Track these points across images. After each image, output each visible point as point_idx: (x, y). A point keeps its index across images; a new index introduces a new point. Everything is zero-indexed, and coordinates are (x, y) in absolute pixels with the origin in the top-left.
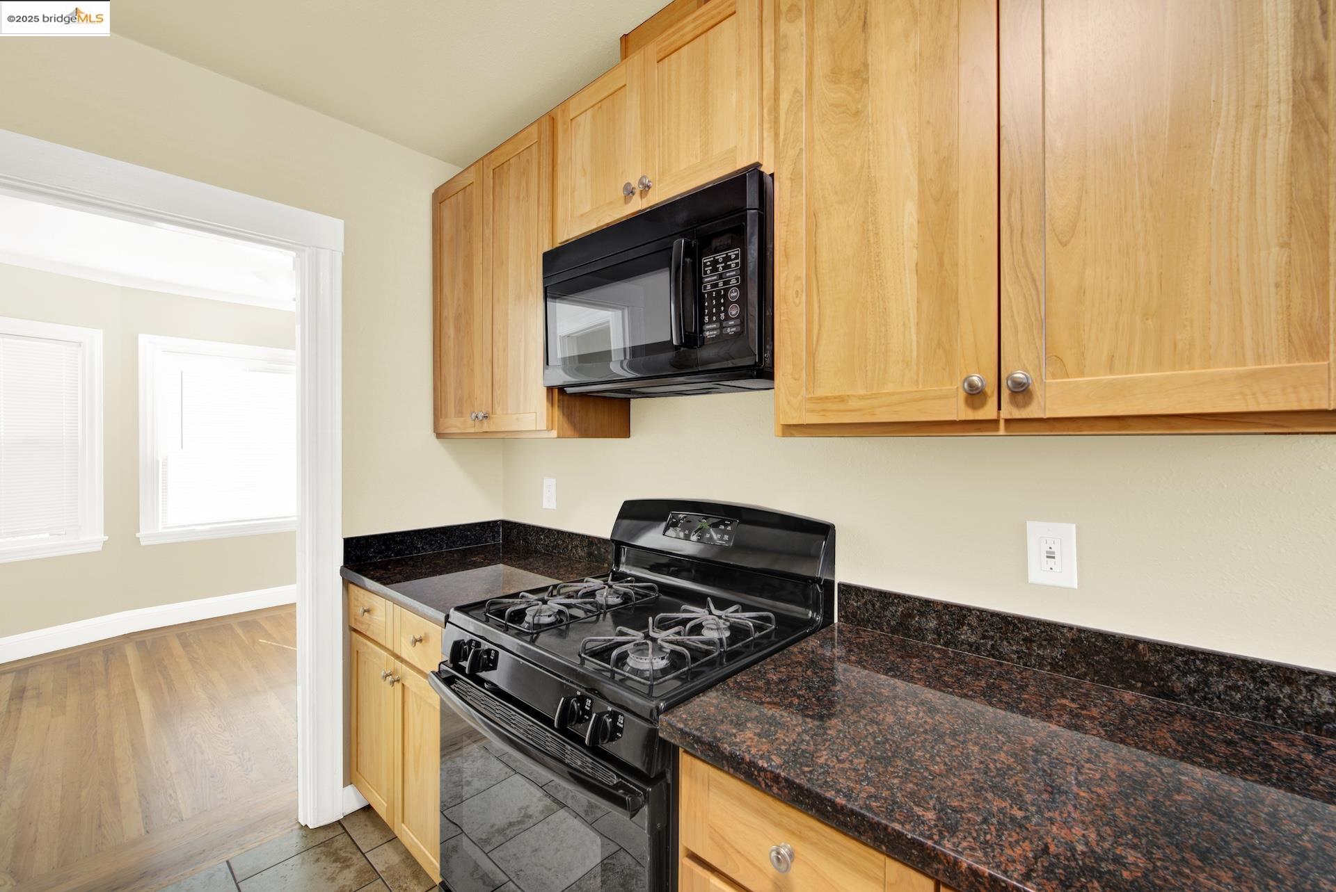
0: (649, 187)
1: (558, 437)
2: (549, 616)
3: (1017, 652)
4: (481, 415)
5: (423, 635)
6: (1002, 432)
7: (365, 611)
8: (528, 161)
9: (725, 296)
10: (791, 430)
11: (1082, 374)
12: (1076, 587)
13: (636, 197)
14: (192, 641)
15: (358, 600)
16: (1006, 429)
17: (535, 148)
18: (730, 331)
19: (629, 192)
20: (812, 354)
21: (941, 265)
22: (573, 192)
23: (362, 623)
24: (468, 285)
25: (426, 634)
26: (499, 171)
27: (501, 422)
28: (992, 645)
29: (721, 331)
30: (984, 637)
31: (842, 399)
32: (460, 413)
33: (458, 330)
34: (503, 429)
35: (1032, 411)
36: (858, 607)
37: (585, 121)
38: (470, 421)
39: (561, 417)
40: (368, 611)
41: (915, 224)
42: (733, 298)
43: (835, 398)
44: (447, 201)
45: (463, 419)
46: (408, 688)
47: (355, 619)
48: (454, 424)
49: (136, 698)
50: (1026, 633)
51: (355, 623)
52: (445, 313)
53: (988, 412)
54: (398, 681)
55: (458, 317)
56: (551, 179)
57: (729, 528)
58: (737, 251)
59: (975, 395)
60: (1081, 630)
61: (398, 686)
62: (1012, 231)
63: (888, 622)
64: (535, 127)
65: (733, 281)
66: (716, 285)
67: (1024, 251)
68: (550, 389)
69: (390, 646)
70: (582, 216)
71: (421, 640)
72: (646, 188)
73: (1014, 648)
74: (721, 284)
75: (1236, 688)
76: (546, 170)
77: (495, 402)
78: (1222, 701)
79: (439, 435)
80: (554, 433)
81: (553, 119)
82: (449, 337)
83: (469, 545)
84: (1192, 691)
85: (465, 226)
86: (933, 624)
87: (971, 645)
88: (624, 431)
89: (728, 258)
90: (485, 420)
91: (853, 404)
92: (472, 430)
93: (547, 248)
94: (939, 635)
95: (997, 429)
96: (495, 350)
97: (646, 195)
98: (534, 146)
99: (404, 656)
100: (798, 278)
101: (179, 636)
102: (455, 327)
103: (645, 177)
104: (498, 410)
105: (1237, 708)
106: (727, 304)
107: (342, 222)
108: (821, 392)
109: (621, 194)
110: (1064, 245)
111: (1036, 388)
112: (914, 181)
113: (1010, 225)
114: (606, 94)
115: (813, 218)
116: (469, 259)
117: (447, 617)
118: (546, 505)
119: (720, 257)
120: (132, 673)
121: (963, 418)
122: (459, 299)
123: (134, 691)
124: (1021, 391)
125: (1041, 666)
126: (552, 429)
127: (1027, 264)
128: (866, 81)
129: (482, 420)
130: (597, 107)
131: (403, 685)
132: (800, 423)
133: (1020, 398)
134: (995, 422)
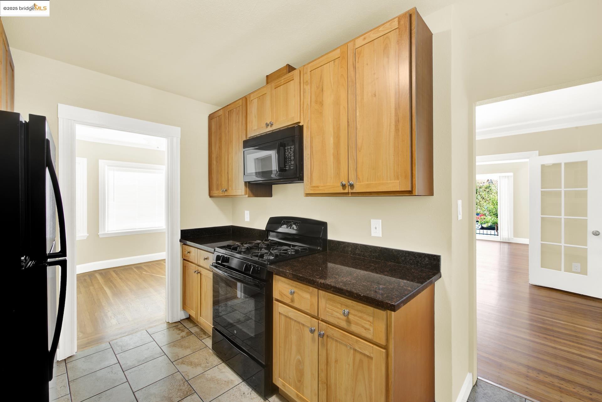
0: (273, 124)
1: (248, 197)
2: (244, 249)
3: (369, 255)
4: (224, 190)
5: (207, 257)
6: (350, 196)
7: (188, 252)
8: (239, 110)
9: (290, 158)
10: (308, 195)
11: (363, 182)
12: (381, 236)
13: (269, 127)
14: (119, 273)
15: (185, 250)
16: (351, 195)
17: (241, 107)
18: (292, 168)
19: (267, 125)
20: (311, 175)
21: (338, 154)
22: (252, 122)
23: (187, 257)
24: (220, 148)
25: (208, 257)
26: (230, 112)
27: (230, 192)
28: (363, 254)
29: (290, 168)
30: (362, 252)
31: (318, 187)
32: (218, 189)
33: (217, 162)
34: (231, 195)
35: (354, 191)
36: (333, 246)
37: (256, 101)
38: (221, 192)
39: (249, 191)
40: (189, 252)
41: (333, 143)
42: (292, 159)
43: (316, 186)
44: (213, 119)
45: (218, 191)
46: (202, 274)
47: (185, 256)
48: (215, 193)
49: (104, 290)
50: (370, 250)
51: (185, 257)
52: (213, 156)
53: (346, 191)
54: (199, 273)
55: (217, 158)
56: (246, 117)
57: (299, 224)
58: (293, 146)
59: (344, 186)
60: (382, 248)
61: (199, 274)
62: (350, 147)
63: (340, 250)
64: (241, 100)
65: (292, 155)
66: (288, 155)
67: (352, 153)
68: (246, 182)
69: (196, 262)
70: (255, 130)
71: (206, 259)
72: (272, 125)
73: (368, 254)
74: (289, 155)
75: (411, 259)
76: (244, 114)
77: (229, 186)
78: (409, 263)
79: (211, 196)
80: (247, 196)
81: (246, 98)
82: (214, 164)
83: (221, 233)
84: (403, 261)
85: (219, 129)
86: (350, 249)
87: (358, 254)
88: (270, 195)
89: (291, 148)
90: (226, 192)
91: (320, 188)
92: (222, 195)
93: (245, 139)
94: (352, 252)
95: (349, 195)
96: (229, 169)
97: (272, 127)
98: (240, 106)
99: (201, 265)
100: (308, 154)
101: (114, 271)
102: (216, 161)
103: (271, 122)
104: (230, 189)
105: (411, 264)
106: (291, 160)
107: (180, 128)
108: (314, 185)
109: (265, 125)
110: (360, 151)
111: (355, 185)
112: (332, 132)
113: (350, 146)
114: (261, 95)
115: (311, 138)
116: (220, 139)
117: (215, 250)
118: (246, 220)
119: (289, 147)
120: (100, 282)
121: (342, 192)
122: (217, 152)
123: (103, 287)
124: (352, 186)
125: (374, 258)
126: (246, 194)
127: (353, 155)
128: (323, 105)
129: (225, 192)
130: (259, 98)
131: (201, 274)
132: (309, 193)
133: (352, 187)
134: (348, 193)
